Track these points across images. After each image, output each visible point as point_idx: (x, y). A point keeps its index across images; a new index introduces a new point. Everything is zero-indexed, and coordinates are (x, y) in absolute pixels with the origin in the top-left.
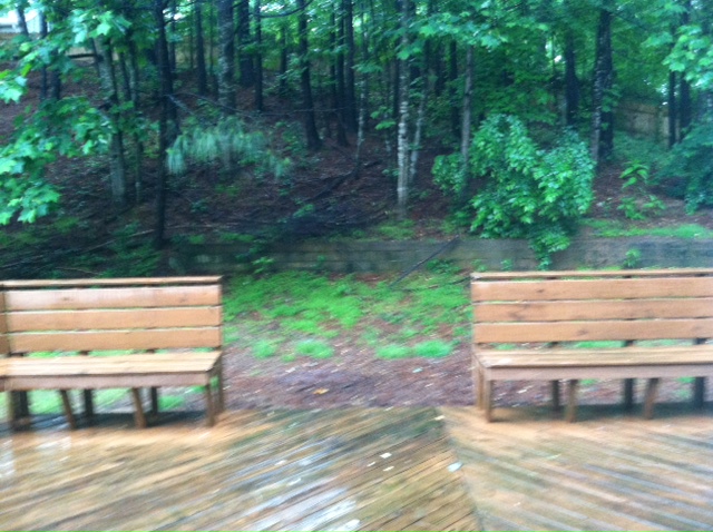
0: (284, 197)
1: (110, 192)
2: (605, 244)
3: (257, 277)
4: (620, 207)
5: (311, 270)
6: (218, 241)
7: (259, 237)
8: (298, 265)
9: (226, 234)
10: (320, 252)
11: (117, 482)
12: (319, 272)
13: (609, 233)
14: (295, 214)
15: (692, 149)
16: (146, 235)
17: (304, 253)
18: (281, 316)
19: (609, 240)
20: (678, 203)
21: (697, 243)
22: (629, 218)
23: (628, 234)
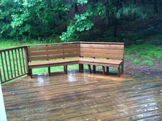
0: (146, 25)
1: (105, 24)
3: (137, 44)
5: (151, 43)
6: (128, 35)
7: (138, 35)
8: (148, 42)
9: (130, 34)
10: (154, 39)
11: (97, 85)
12: (153, 44)
14: (148, 29)
16: (112, 34)
17: (150, 39)
18: (142, 54)
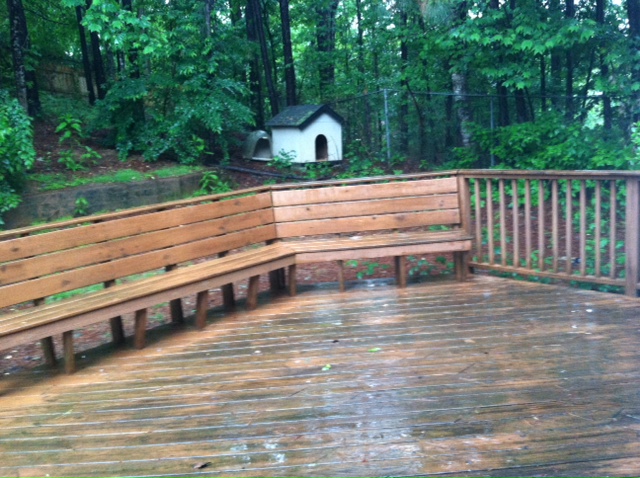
2: (54, 196)
4: (61, 160)
13: (56, 185)
15: (115, 103)
19: (56, 193)
20: (110, 152)
21: (136, 185)
22: (71, 170)
23: (73, 184)
